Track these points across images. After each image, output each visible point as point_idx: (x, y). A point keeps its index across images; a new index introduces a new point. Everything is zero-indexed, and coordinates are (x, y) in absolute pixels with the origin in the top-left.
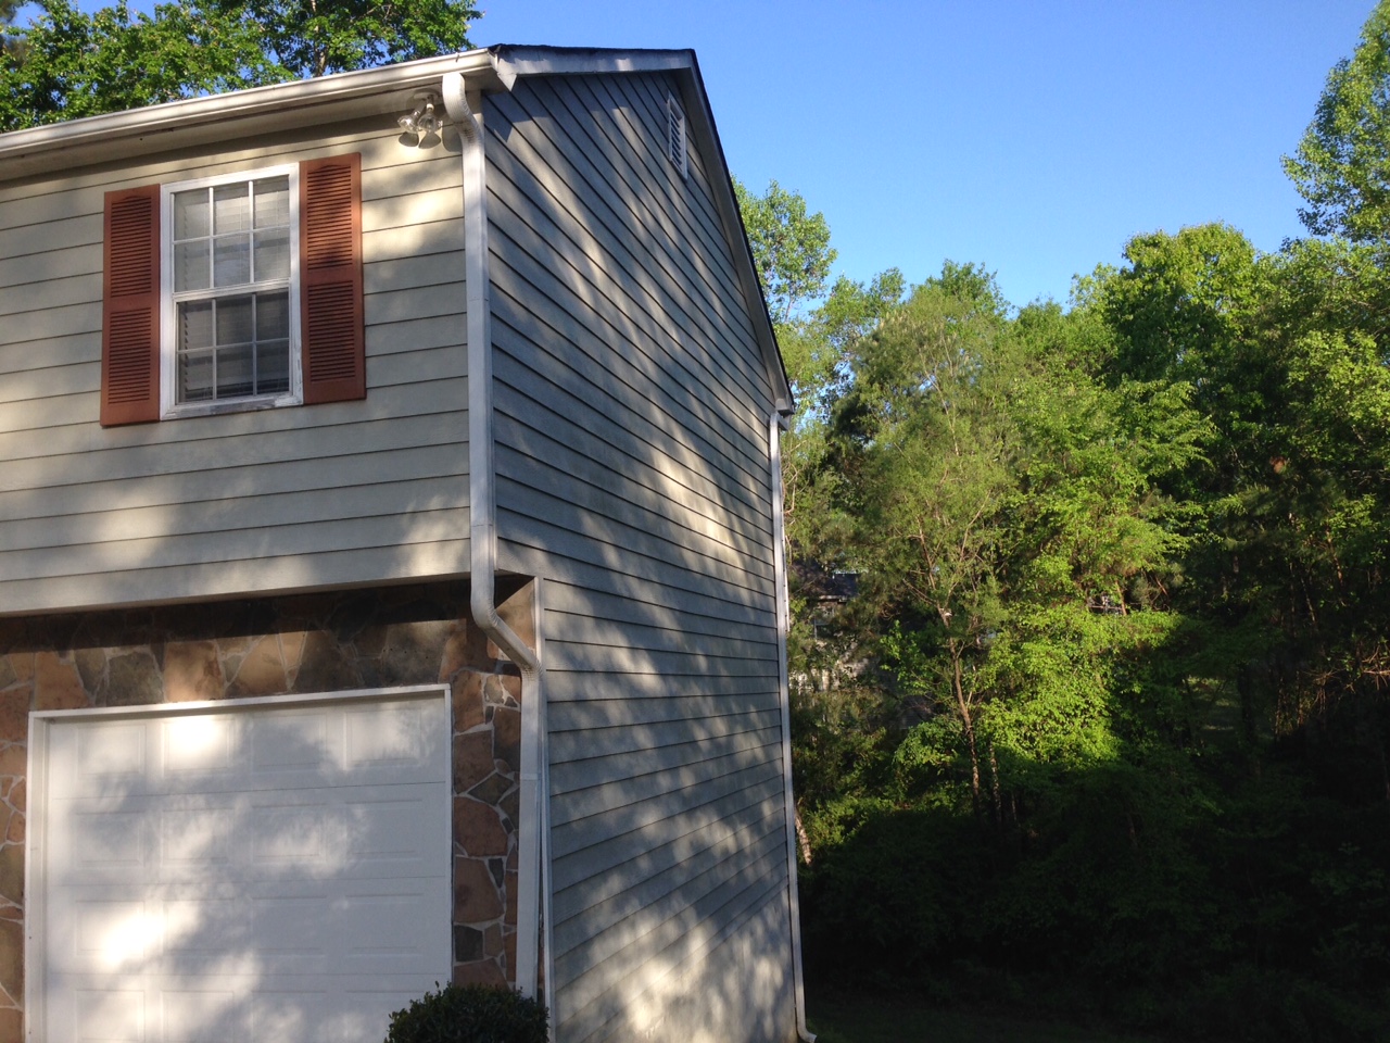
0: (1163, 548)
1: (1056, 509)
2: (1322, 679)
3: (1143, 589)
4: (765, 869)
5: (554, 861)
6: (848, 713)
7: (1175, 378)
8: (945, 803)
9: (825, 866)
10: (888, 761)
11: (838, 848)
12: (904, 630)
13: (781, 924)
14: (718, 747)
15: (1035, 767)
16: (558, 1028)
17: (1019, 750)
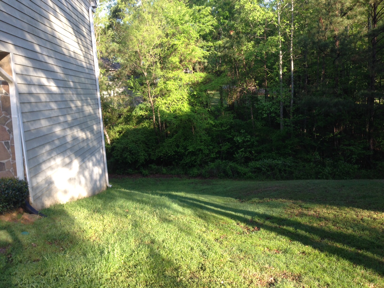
0: (203, 55)
1: (175, 43)
2: (239, 90)
3: (198, 66)
4: (95, 143)
5: (26, 141)
6: (119, 102)
7: (207, 6)
8: (146, 125)
9: (114, 144)
10: (130, 115)
11: (118, 139)
12: (134, 78)
13: (101, 158)
14: (78, 109)
15: (169, 115)
16: (32, 188)
17: (165, 110)
